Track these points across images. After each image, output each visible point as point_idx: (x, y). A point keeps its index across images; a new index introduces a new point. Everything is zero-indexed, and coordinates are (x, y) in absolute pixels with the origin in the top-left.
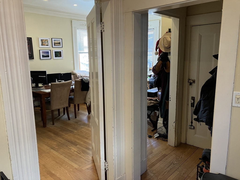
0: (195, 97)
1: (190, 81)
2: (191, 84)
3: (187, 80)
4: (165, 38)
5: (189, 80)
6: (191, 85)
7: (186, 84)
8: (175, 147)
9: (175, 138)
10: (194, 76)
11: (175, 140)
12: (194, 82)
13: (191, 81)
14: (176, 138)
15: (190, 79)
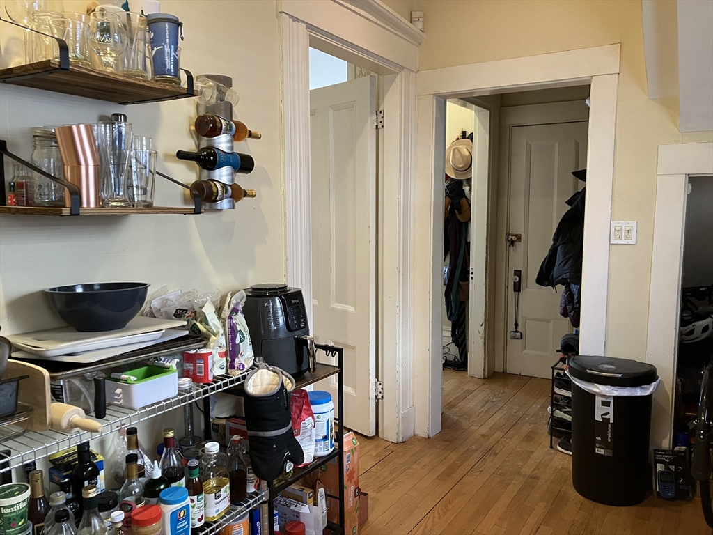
0: (521, 271)
1: (510, 237)
2: (512, 243)
3: (504, 237)
4: (456, 150)
5: (508, 235)
6: (513, 245)
7: (503, 243)
8: (484, 378)
9: (485, 359)
10: (517, 227)
11: (485, 363)
12: (519, 238)
13: (513, 238)
14: (487, 360)
15: (511, 233)
